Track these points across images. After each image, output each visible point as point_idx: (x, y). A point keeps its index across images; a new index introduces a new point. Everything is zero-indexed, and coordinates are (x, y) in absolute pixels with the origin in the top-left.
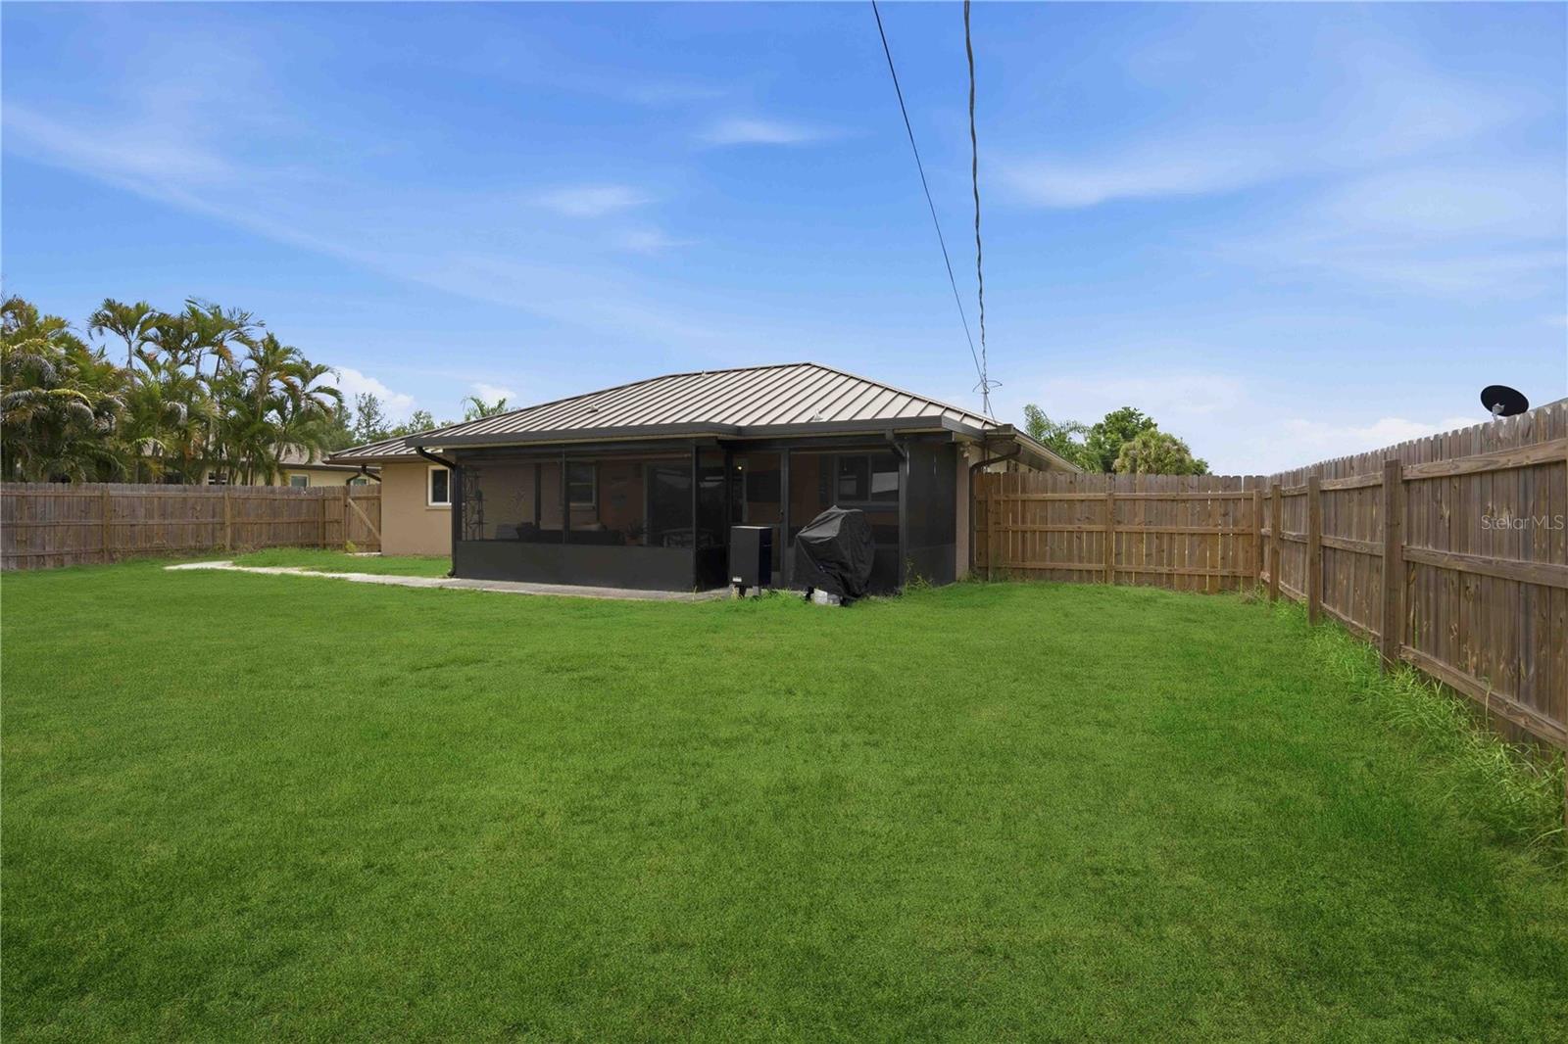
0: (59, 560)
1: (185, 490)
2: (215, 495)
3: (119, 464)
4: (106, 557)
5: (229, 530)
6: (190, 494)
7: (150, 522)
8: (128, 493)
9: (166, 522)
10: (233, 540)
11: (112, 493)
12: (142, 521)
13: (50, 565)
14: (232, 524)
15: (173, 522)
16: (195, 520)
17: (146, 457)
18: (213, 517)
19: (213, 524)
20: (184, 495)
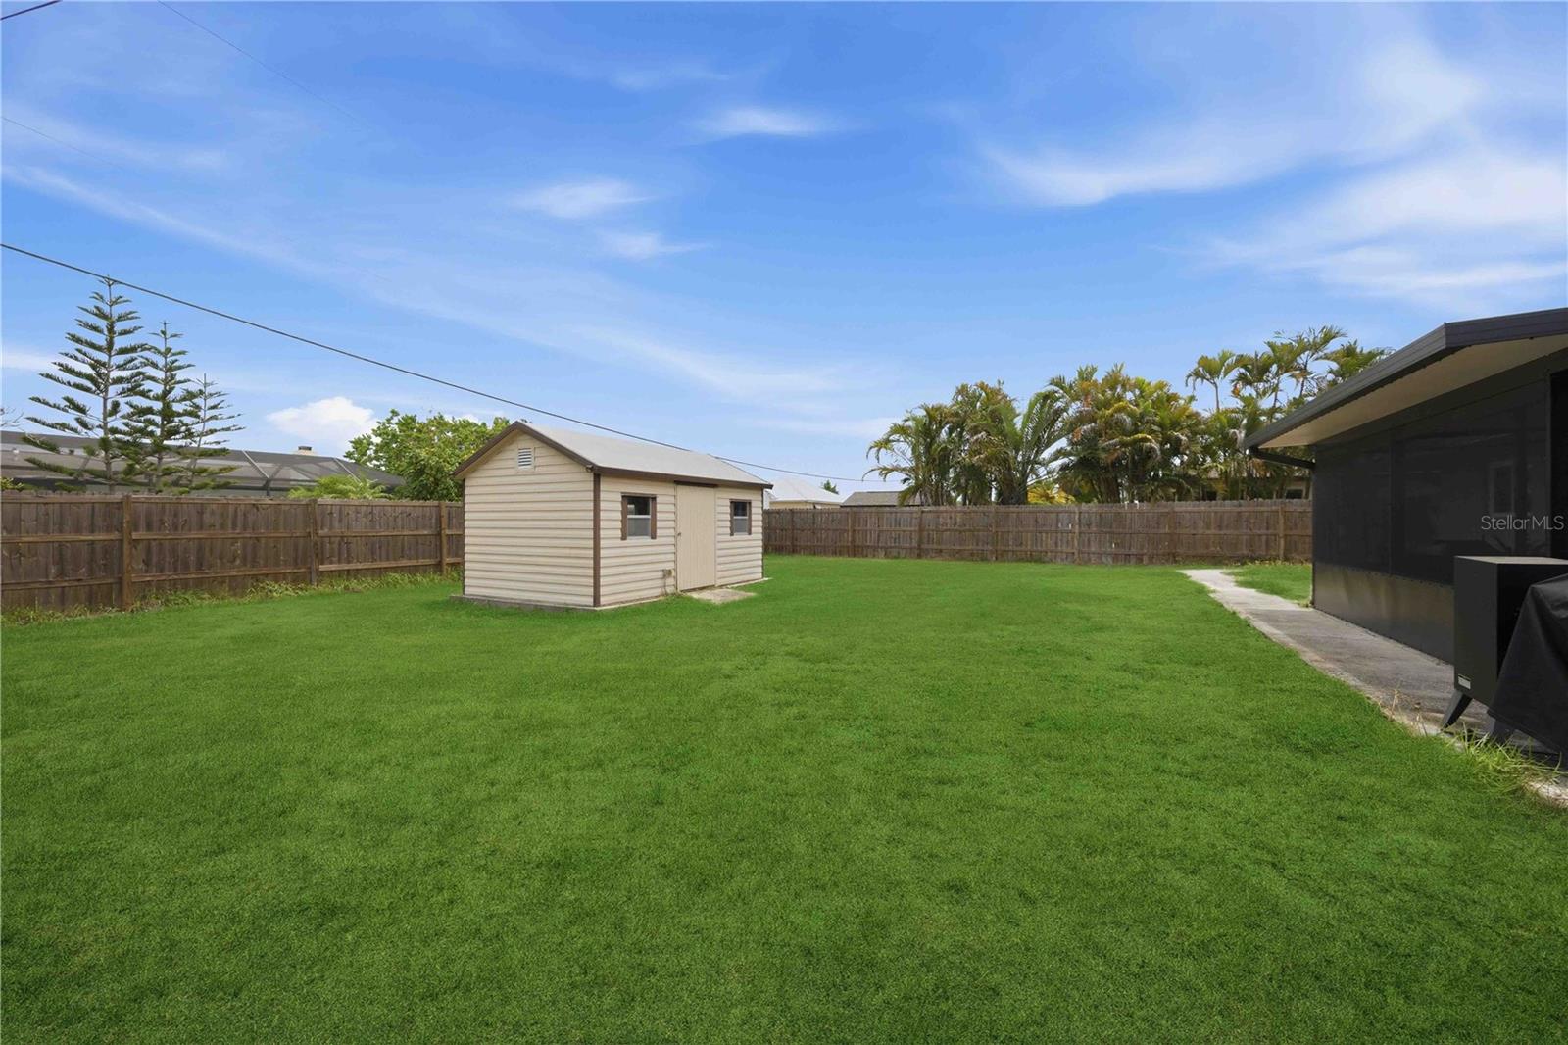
0: (1139, 559)
1: (1240, 505)
2: (1269, 509)
3: (1186, 486)
4: (1171, 558)
5: (1282, 542)
6: (1243, 509)
7: (1209, 532)
8: (1189, 509)
9: (1222, 533)
10: (1285, 550)
11: (1177, 509)
12: (1201, 532)
13: (1133, 560)
14: (1285, 536)
15: (1228, 532)
16: (1249, 531)
17: (1211, 479)
18: (1268, 529)
19: (1267, 535)
20: (1239, 509)
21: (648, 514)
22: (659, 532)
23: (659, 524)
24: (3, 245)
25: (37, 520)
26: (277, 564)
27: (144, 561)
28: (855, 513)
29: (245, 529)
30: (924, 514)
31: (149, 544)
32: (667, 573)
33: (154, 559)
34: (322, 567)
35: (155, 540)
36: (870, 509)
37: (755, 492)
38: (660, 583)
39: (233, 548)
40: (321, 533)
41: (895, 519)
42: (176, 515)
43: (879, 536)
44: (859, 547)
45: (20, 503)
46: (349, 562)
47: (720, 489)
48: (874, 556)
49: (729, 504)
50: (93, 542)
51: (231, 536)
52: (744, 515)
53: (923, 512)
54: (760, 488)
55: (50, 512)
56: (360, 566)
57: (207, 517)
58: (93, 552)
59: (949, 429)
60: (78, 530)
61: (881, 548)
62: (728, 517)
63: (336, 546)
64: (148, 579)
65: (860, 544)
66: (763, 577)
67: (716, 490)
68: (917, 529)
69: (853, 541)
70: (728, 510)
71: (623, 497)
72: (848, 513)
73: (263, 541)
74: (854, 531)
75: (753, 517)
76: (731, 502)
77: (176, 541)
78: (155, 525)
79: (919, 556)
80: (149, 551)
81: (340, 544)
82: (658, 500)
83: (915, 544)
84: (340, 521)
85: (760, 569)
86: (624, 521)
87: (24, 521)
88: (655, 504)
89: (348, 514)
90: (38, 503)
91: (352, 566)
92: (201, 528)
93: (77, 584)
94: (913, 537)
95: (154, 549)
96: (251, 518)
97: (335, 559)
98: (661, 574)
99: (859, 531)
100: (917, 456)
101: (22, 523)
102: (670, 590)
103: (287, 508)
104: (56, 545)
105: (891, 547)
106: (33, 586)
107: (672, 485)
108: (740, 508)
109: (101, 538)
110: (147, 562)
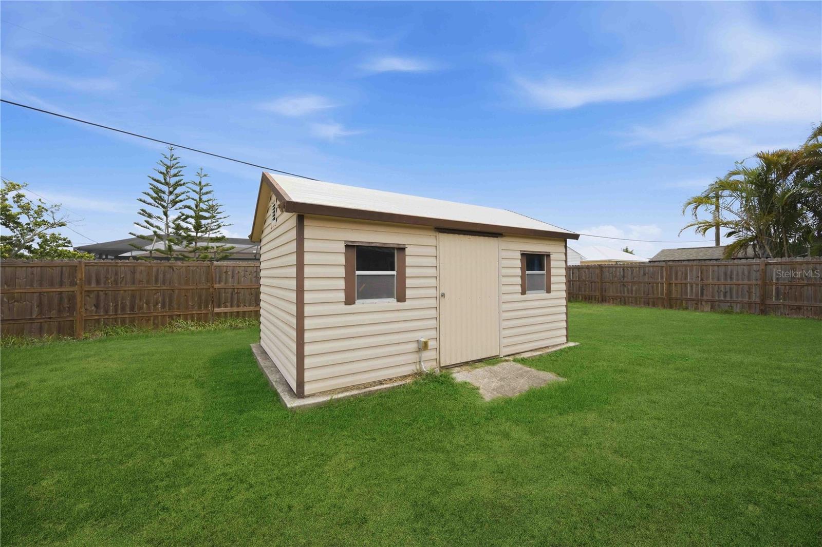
21: (393, 270)
22: (409, 293)
23: (409, 282)
24: (1, 100)
25: (26, 278)
26: (187, 308)
27: (94, 305)
28: (671, 267)
29: (164, 283)
30: (769, 267)
31: (98, 293)
32: (424, 346)
33: (102, 305)
34: (217, 310)
35: (102, 291)
36: (690, 263)
37: (557, 243)
38: (414, 357)
39: (155, 296)
40: (217, 286)
41: (726, 274)
42: (116, 274)
43: (702, 290)
44: (677, 299)
45: (16, 267)
46: (238, 306)
47: (504, 239)
48: (696, 309)
49: (520, 257)
50: (61, 292)
51: (153, 288)
52: (541, 269)
53: (767, 264)
54: (562, 238)
55: (35, 273)
56: (245, 309)
57: (138, 276)
58: (61, 299)
59: (797, 174)
60: (52, 285)
61: (707, 301)
62: (519, 272)
63: (229, 295)
64: (96, 317)
65: (679, 296)
66: (568, 341)
67: (500, 239)
68: (759, 282)
69: (669, 292)
70: (518, 263)
71: (347, 246)
72: (662, 267)
73: (176, 291)
74: (670, 284)
75: (553, 271)
76: (522, 255)
77: (117, 292)
78: (103, 280)
79: (763, 312)
80: (98, 297)
81: (232, 294)
82: (408, 251)
83: (755, 298)
84: (233, 277)
85: (564, 332)
86: (349, 278)
87: (18, 279)
88: (405, 256)
89: (239, 272)
90: (27, 267)
91: (241, 309)
92: (134, 283)
93: (49, 320)
94: (753, 290)
95: (102, 297)
96: (168, 276)
97: (229, 305)
98: (414, 346)
99: (676, 284)
100: (748, 210)
101: (17, 280)
102: (426, 367)
103: (195, 268)
104: (38, 294)
105: (720, 301)
106: (21, 321)
107: (433, 233)
108: (534, 262)
109: (67, 290)
110: (97, 306)
